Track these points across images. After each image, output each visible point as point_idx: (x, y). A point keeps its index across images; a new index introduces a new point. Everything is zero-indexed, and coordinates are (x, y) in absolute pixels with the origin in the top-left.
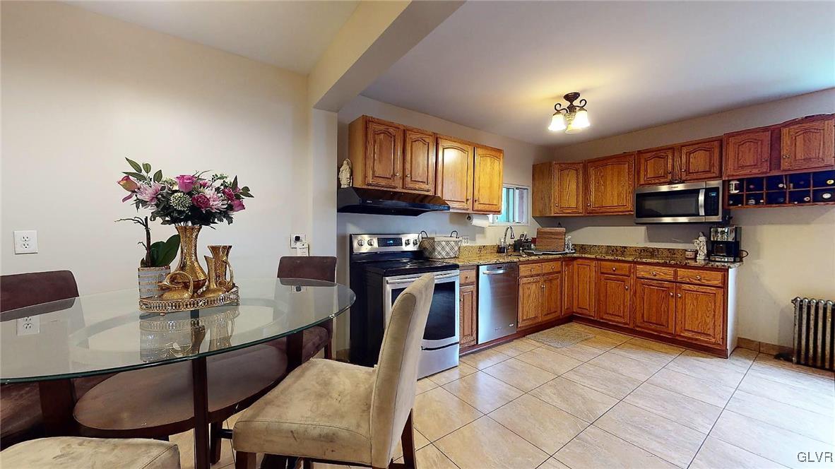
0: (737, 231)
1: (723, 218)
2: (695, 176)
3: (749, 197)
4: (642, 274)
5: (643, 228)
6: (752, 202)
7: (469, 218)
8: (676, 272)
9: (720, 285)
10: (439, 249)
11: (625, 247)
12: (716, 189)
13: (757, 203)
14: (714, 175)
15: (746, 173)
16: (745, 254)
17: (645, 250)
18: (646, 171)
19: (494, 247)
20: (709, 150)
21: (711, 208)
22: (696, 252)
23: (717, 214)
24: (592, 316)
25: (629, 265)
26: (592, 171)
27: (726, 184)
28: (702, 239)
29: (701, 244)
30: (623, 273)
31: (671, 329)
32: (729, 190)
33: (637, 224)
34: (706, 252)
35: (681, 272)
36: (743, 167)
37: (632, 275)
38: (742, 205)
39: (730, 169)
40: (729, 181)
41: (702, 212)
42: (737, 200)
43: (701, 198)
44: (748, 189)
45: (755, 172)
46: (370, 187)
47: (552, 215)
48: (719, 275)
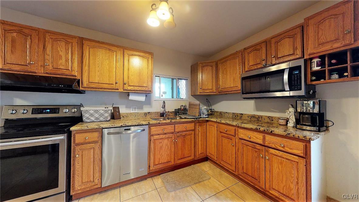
0: (322, 104)
1: (307, 92)
2: (282, 60)
3: (331, 72)
4: (242, 136)
5: (252, 102)
6: (335, 76)
7: (128, 95)
8: (264, 138)
9: (302, 155)
11: (242, 114)
12: (299, 68)
13: (341, 76)
14: (298, 56)
15: (328, 49)
16: (330, 124)
17: (253, 116)
18: (249, 61)
19: (158, 113)
20: (293, 37)
21: (294, 84)
22: (287, 121)
23: (300, 89)
25: (234, 128)
26: (220, 66)
27: (308, 62)
28: (292, 110)
29: (290, 114)
30: (231, 134)
32: (311, 68)
33: (244, 98)
34: (294, 120)
35: (268, 137)
36: (323, 44)
37: (236, 136)
38: (325, 79)
39: (310, 50)
40: (311, 59)
41: (287, 88)
42: (319, 75)
43: (286, 77)
44: (330, 65)
45: (337, 46)
47: (198, 93)
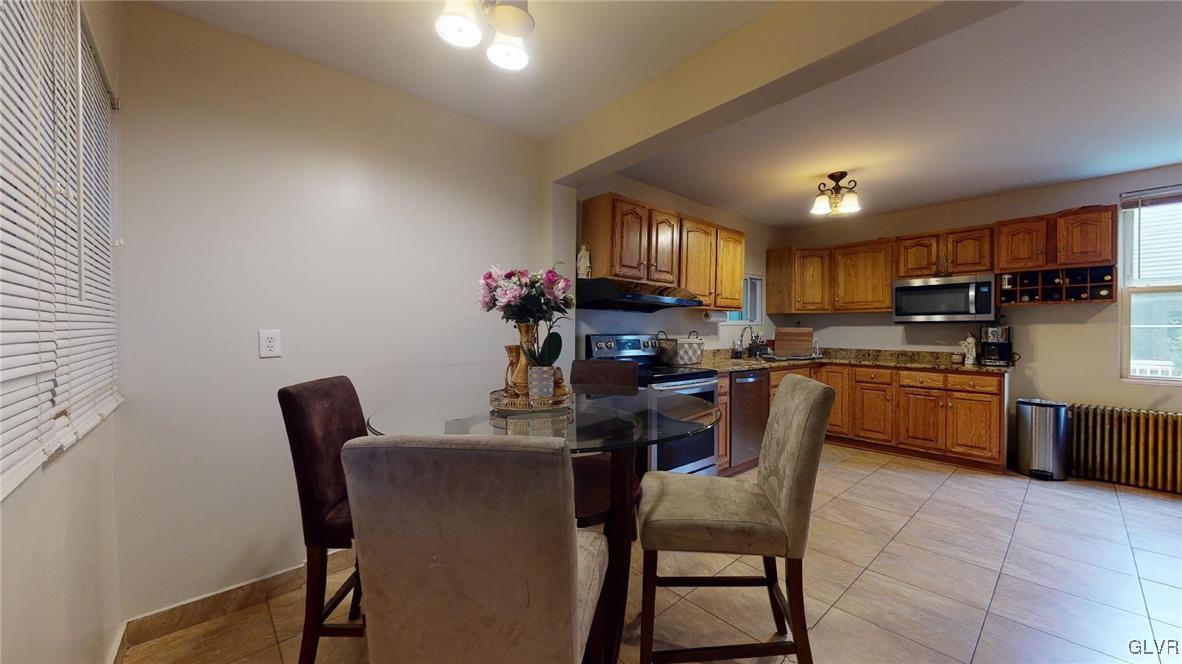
0: (1009, 333)
1: (996, 316)
2: (962, 268)
3: (1023, 293)
4: (906, 382)
5: (900, 329)
6: (1026, 298)
7: (707, 315)
8: (946, 380)
9: (996, 392)
10: (681, 352)
12: (988, 284)
13: (1032, 299)
14: (984, 268)
15: (1019, 266)
16: (1017, 357)
17: (903, 354)
18: (906, 260)
20: (979, 239)
21: (982, 304)
22: (964, 357)
23: (989, 312)
24: (845, 434)
25: (890, 371)
26: (840, 260)
27: (998, 278)
28: (971, 340)
29: (968, 347)
30: (882, 380)
31: (941, 444)
32: (1001, 285)
33: (897, 323)
34: (974, 355)
35: (952, 378)
36: (1017, 259)
37: (894, 383)
38: (1016, 301)
39: (1003, 262)
40: (1001, 274)
41: (972, 309)
42: (1009, 296)
43: (972, 293)
44: (1022, 284)
45: (1030, 265)
46: (616, 278)
47: (793, 311)
48: (994, 380)
